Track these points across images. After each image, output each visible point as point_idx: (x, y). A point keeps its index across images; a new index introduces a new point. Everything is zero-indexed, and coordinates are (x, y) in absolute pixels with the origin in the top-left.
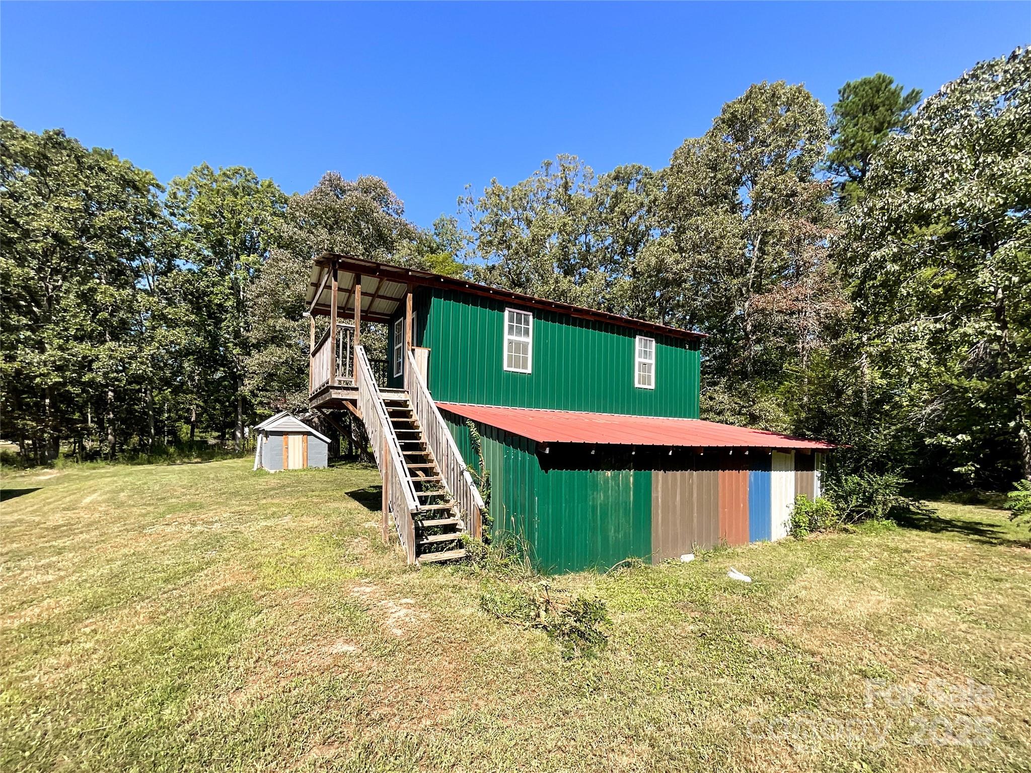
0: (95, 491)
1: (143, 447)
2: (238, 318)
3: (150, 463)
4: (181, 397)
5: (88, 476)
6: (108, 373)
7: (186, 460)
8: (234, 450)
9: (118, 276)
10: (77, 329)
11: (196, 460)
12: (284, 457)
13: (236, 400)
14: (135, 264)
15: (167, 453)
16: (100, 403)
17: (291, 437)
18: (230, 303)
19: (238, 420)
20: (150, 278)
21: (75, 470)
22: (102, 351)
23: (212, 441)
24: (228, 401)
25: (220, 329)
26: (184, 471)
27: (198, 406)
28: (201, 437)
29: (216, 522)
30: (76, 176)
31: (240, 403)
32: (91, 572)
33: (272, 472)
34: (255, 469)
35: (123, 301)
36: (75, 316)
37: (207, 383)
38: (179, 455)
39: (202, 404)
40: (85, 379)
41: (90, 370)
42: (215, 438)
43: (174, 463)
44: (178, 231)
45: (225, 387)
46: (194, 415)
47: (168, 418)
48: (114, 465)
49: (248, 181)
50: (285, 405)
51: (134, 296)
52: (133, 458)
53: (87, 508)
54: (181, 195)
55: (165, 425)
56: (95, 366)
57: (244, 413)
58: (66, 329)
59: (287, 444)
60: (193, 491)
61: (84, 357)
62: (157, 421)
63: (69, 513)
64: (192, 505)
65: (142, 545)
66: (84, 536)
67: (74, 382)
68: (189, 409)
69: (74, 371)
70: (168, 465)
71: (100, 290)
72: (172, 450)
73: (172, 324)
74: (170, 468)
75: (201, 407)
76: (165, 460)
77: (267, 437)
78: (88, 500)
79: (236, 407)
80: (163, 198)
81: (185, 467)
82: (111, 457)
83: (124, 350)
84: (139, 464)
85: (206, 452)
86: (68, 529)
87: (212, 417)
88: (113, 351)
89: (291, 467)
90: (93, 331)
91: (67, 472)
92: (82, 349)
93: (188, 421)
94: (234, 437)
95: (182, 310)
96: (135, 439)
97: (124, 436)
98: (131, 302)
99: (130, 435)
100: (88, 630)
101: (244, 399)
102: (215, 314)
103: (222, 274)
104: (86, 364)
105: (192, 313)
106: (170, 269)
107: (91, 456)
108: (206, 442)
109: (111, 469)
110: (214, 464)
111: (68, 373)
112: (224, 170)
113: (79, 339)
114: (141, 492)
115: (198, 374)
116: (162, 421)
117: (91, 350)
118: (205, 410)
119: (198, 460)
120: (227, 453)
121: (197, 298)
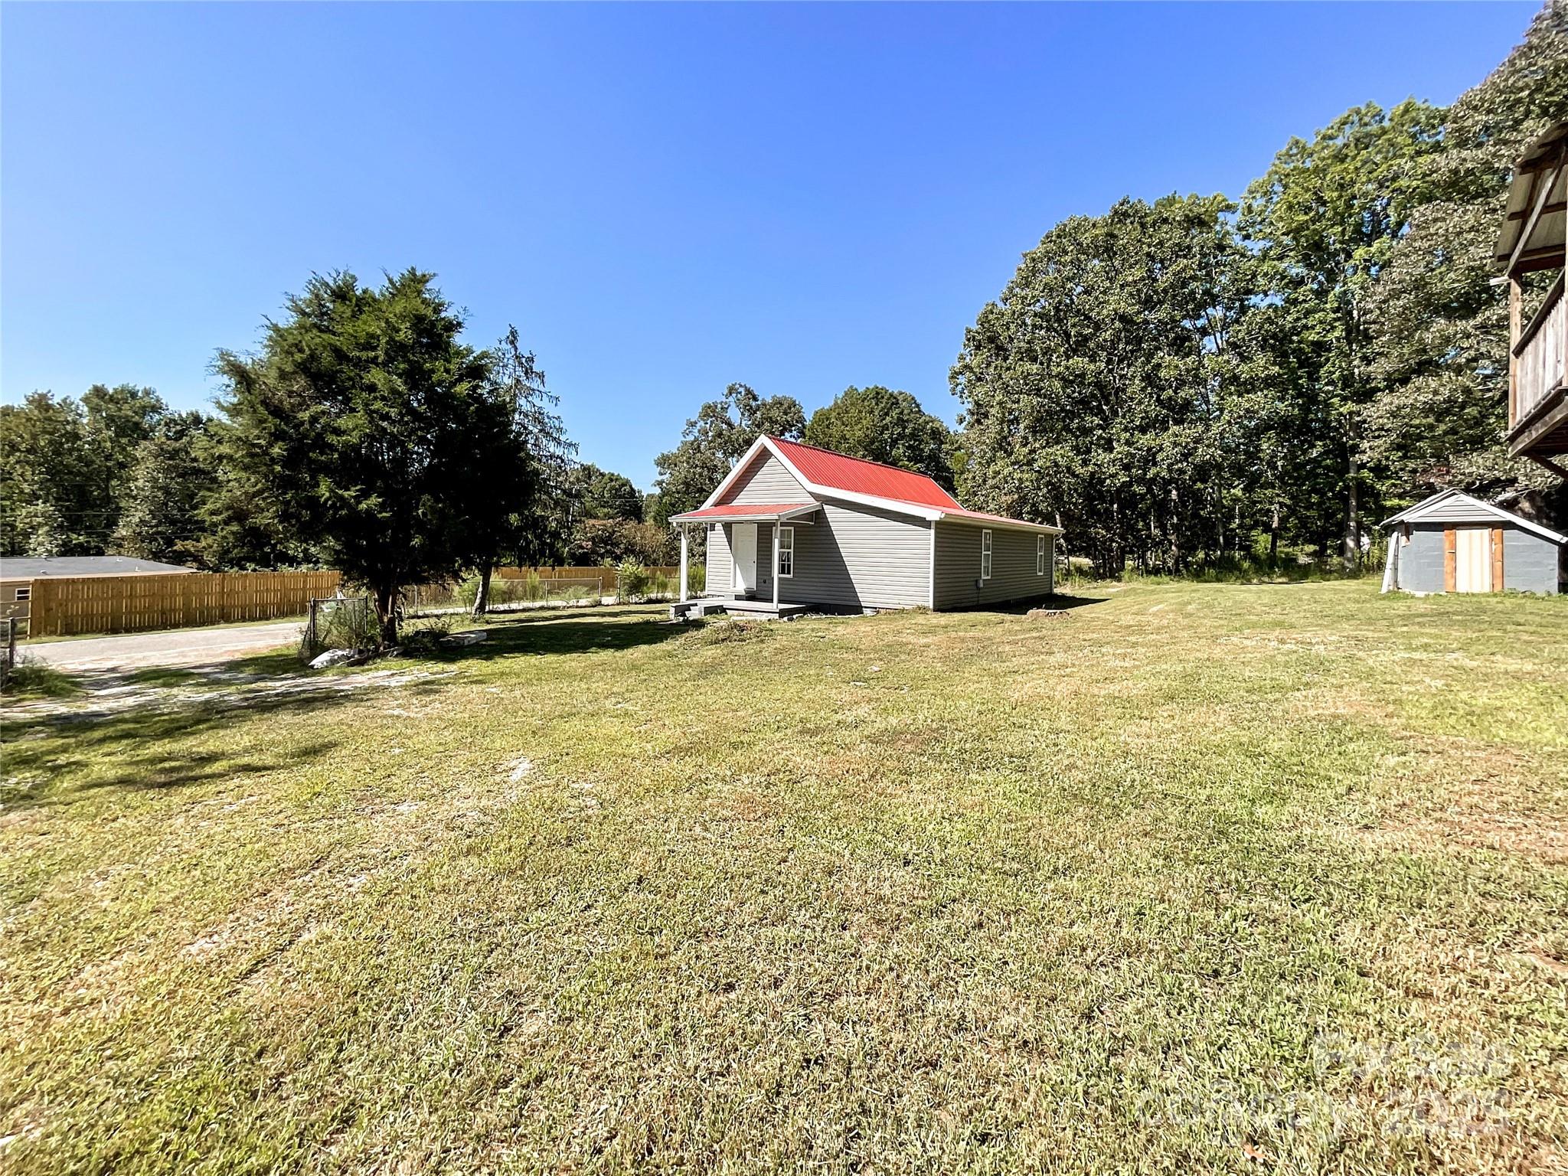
0: (1161, 603)
1: (1210, 564)
2: (1348, 356)
3: (1219, 580)
4: (1259, 494)
5: (1153, 591)
6: (1173, 464)
7: (1266, 579)
8: (1344, 568)
9: (1181, 344)
10: (1142, 418)
11: (1280, 580)
12: (1448, 569)
13: (1347, 487)
14: (1200, 323)
15: (1240, 570)
16: (1162, 509)
17: (1462, 535)
18: (1336, 334)
19: (1348, 519)
20: (1218, 335)
21: (1142, 584)
22: (1166, 439)
23: (1303, 560)
24: (1332, 490)
25: (1318, 379)
26: (1263, 591)
27: (1282, 505)
28: (1287, 554)
29: (1317, 643)
30: (1139, 241)
31: (1353, 492)
32: (1164, 666)
33: (1421, 594)
34: (1384, 590)
35: (1187, 370)
36: (1140, 403)
37: (1298, 467)
38: (1256, 572)
39: (1288, 502)
40: (1150, 475)
41: (1155, 464)
42: (1308, 555)
43: (1249, 582)
44: (1253, 256)
45: (1326, 467)
46: (1276, 519)
47: (1240, 526)
48: (1178, 581)
49: (1366, 124)
50: (1448, 478)
51: (1200, 362)
52: (1198, 575)
53: (1154, 614)
54: (1258, 204)
55: (1236, 534)
56: (1159, 458)
57: (1360, 507)
58: (1132, 421)
59: (1454, 546)
60: (1278, 610)
61: (1150, 449)
62: (1226, 529)
63: (1139, 617)
64: (1279, 624)
65: (1217, 652)
66: (1154, 637)
67: (1141, 480)
68: (1269, 510)
69: (1140, 468)
70: (1242, 584)
71: (1164, 365)
72: (1246, 565)
73: (1248, 387)
74: (1243, 587)
75: (1286, 506)
76: (1237, 578)
77: (1408, 534)
78: (1155, 609)
79: (1345, 500)
80: (1232, 220)
81: (1264, 587)
82: (1175, 573)
83: (1186, 433)
84: (1206, 581)
85: (1294, 571)
86: (1141, 629)
87: (1303, 522)
88: (1177, 436)
89: (1462, 588)
90: (1157, 416)
91: (1134, 585)
92: (1146, 440)
93: (1267, 528)
94: (1341, 550)
95: (1262, 364)
96: (1201, 555)
97: (1188, 547)
98: (1197, 369)
99: (1195, 549)
100: (1165, 715)
101: (1361, 483)
102: (1311, 359)
103: (1321, 294)
104: (1150, 458)
105: (1274, 364)
106: (1243, 310)
107: (1156, 571)
108: (1295, 560)
109: (1175, 585)
110: (1308, 585)
111: (1134, 470)
112: (1323, 131)
113: (1143, 430)
114: (1210, 606)
115: (1283, 458)
116: (1233, 530)
117: (1154, 440)
118: (1292, 511)
119: (1284, 580)
120: (1331, 572)
121: (1281, 341)
